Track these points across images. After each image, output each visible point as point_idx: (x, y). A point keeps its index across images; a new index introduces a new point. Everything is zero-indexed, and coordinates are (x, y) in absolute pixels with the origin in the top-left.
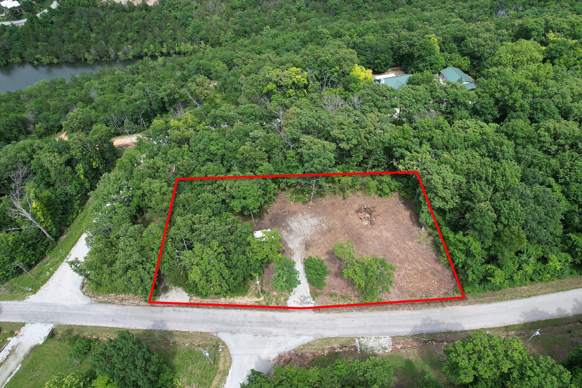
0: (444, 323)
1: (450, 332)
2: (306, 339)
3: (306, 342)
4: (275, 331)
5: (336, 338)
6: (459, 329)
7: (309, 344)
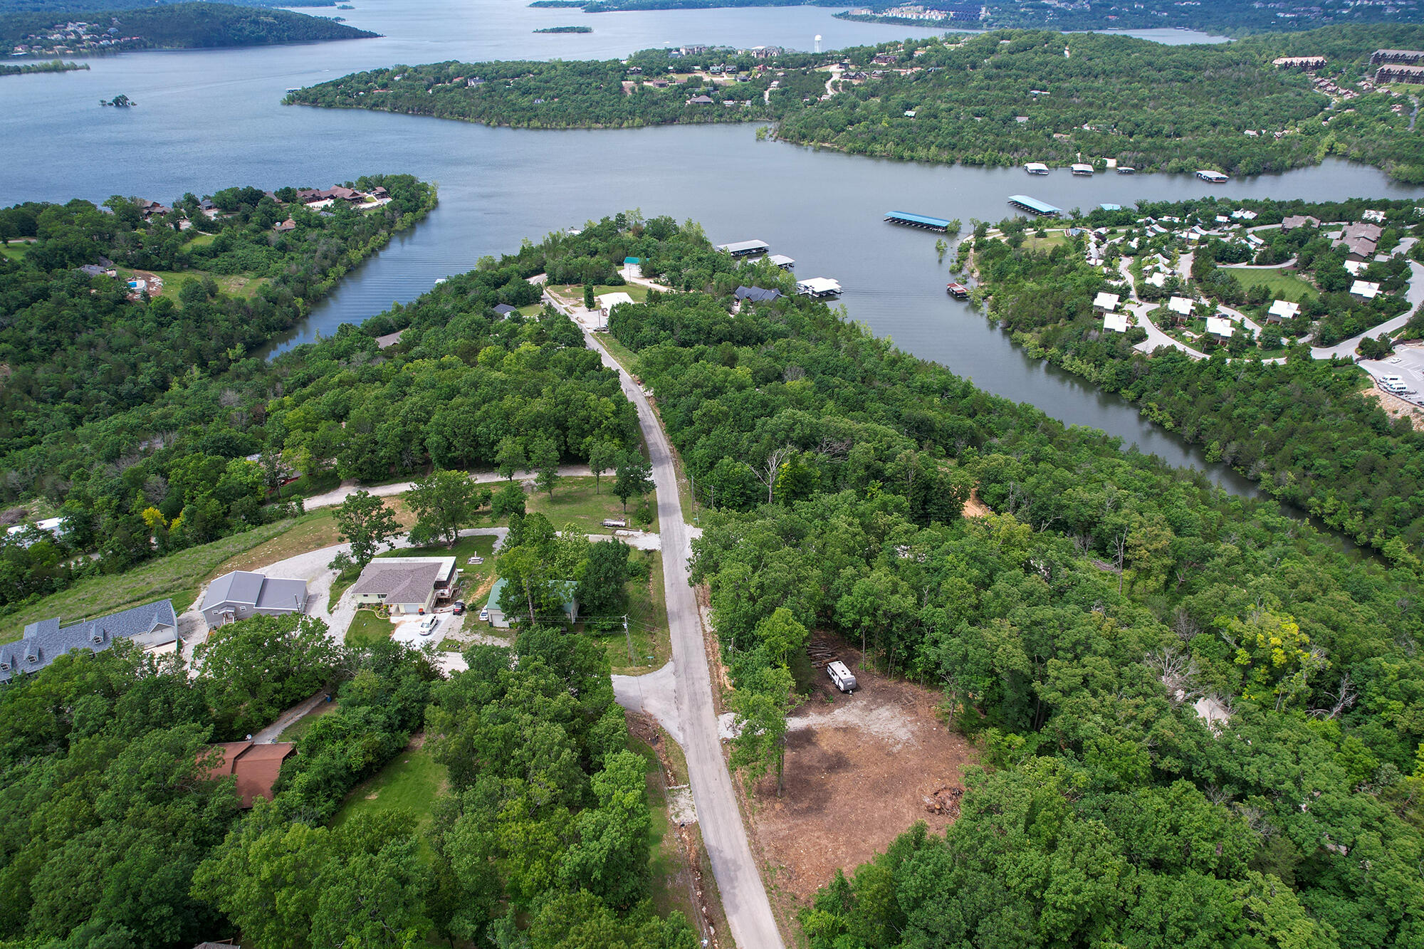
0: (734, 888)
1: (718, 895)
2: (680, 738)
3: (674, 737)
4: (685, 707)
5: (685, 765)
6: (727, 909)
7: (671, 740)
